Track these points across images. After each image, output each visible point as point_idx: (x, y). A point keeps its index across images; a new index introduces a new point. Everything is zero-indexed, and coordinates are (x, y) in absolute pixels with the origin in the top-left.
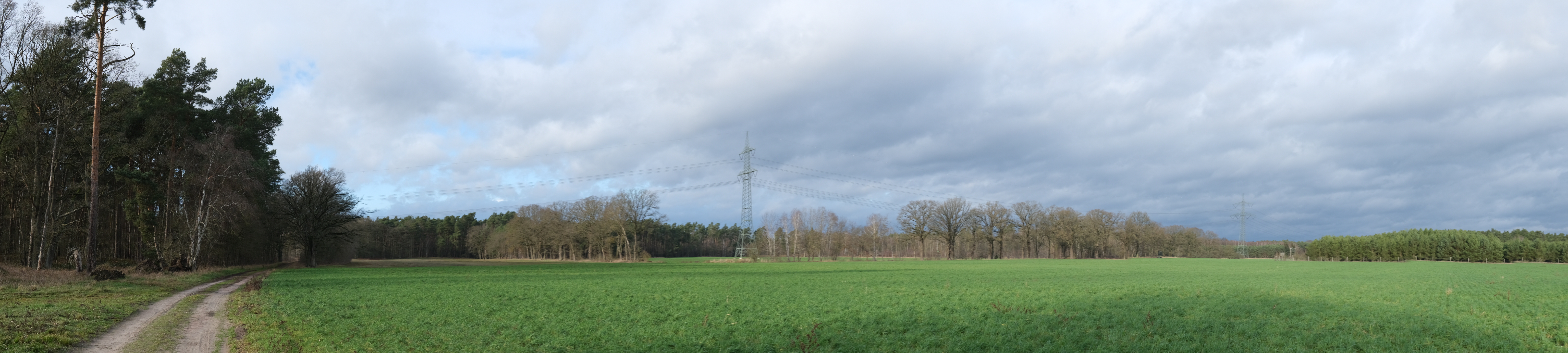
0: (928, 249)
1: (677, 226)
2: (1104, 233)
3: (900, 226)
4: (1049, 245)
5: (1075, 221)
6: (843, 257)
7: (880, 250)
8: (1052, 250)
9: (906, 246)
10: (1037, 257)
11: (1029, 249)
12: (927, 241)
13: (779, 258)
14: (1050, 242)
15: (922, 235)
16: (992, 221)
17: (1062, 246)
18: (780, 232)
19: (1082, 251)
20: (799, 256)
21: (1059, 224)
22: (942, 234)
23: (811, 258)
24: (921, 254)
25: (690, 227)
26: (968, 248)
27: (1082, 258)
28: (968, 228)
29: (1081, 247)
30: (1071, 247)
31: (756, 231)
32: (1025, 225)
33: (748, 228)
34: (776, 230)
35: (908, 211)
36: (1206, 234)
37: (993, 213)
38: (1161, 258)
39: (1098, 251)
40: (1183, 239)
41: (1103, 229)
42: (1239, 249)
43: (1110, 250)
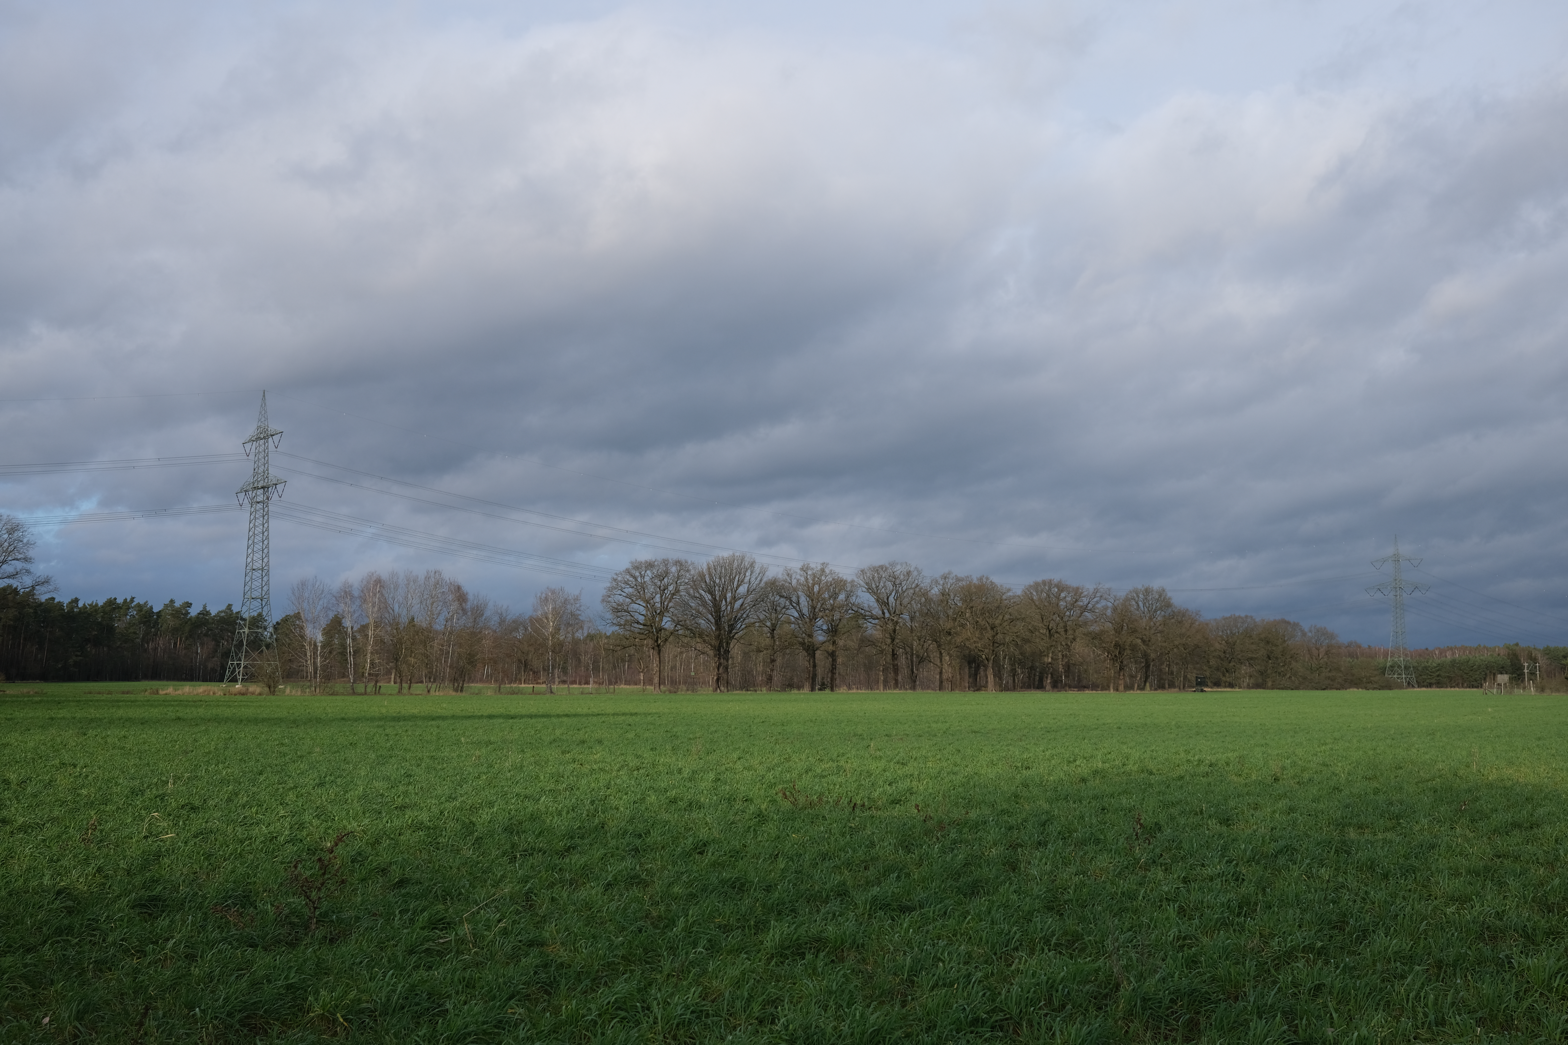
0: (673, 668)
1: (80, 605)
2: (1063, 633)
3: (609, 615)
4: (941, 661)
5: (998, 607)
6: (479, 685)
7: (564, 670)
8: (948, 672)
9: (623, 661)
10: (914, 688)
11: (896, 670)
12: (670, 650)
13: (329, 685)
14: (941, 654)
15: (657, 638)
16: (814, 608)
17: (969, 663)
18: (335, 627)
19: (1014, 673)
20: (377, 682)
21: (962, 614)
22: (701, 636)
23: (405, 685)
24: (656, 680)
25: (114, 609)
26: (759, 668)
27: (1014, 689)
28: (761, 621)
29: (1012, 665)
30: (990, 665)
31: (278, 623)
32: (887, 615)
33: (260, 615)
34: (324, 622)
35: (626, 583)
36: (1310, 634)
37: (816, 588)
38: (1202, 691)
39: (1052, 674)
40: (1254, 647)
41: (1062, 625)
42: (1391, 666)
43: (1079, 671)
